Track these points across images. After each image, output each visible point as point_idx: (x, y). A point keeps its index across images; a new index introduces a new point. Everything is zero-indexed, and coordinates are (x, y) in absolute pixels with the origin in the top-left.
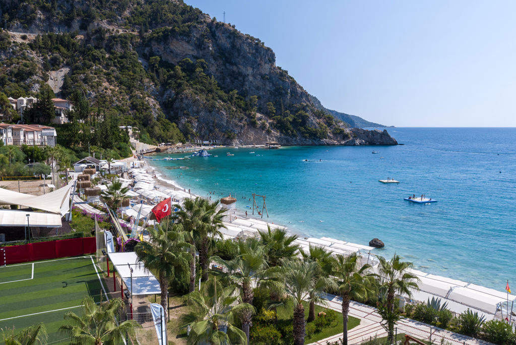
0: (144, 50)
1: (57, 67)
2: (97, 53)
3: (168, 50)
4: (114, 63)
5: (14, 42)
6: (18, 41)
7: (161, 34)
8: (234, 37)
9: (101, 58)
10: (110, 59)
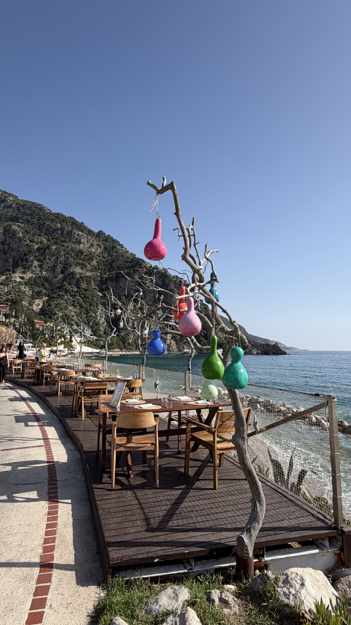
0: (102, 286)
1: (41, 297)
2: (69, 287)
3: (119, 286)
4: (80, 294)
5: (15, 281)
6: (17, 280)
7: (114, 275)
8: (165, 277)
9: (71, 291)
10: (77, 292)
